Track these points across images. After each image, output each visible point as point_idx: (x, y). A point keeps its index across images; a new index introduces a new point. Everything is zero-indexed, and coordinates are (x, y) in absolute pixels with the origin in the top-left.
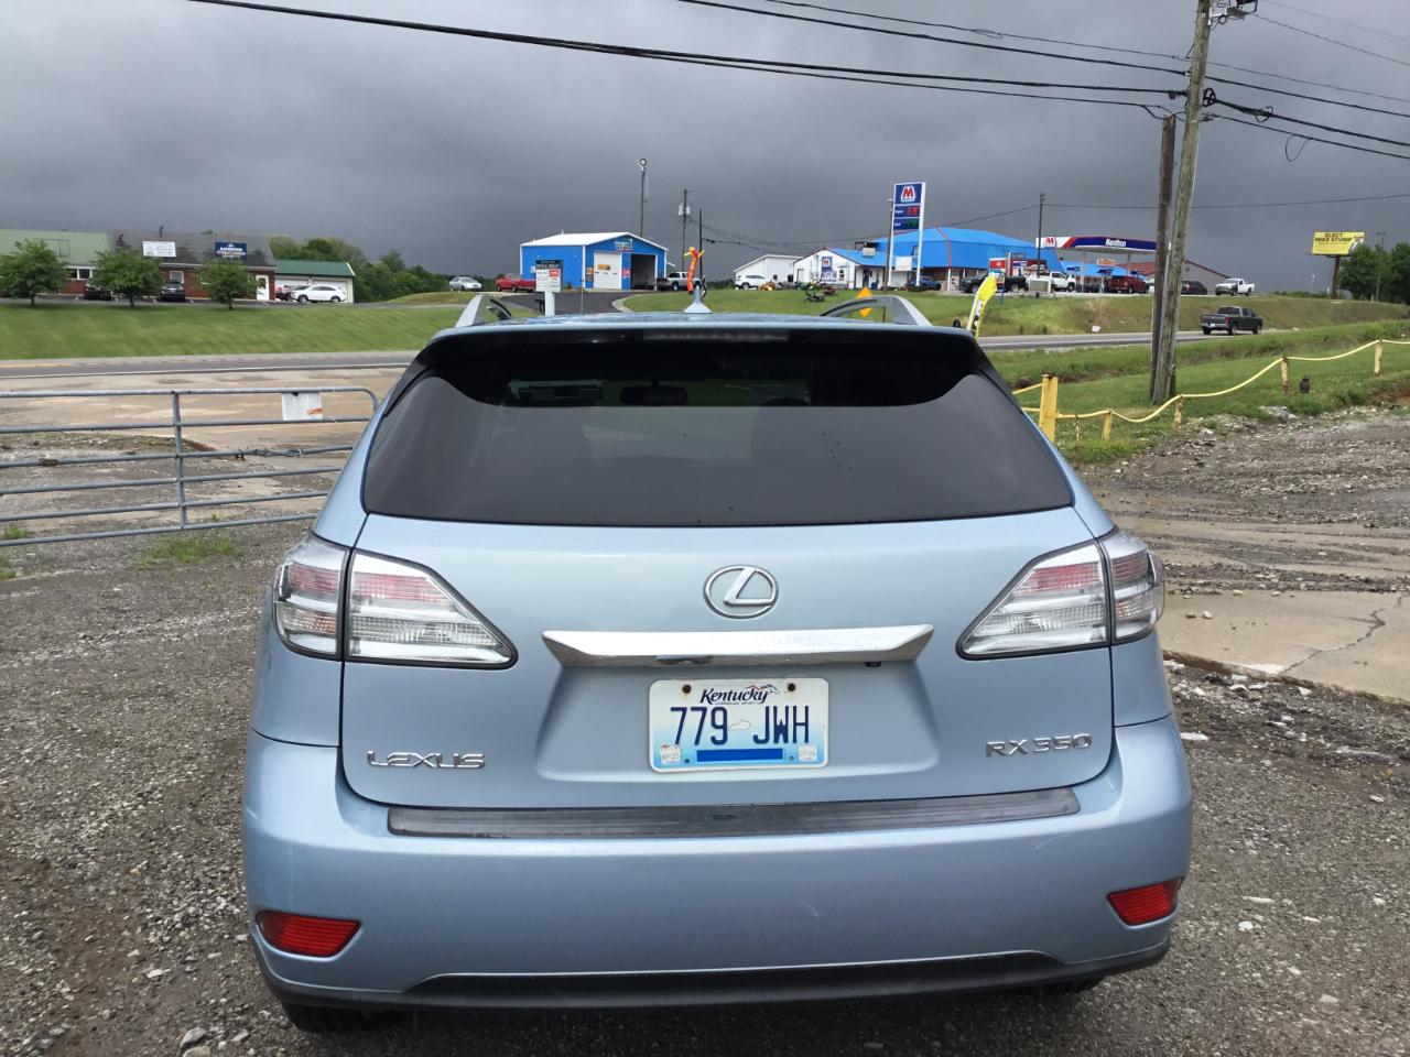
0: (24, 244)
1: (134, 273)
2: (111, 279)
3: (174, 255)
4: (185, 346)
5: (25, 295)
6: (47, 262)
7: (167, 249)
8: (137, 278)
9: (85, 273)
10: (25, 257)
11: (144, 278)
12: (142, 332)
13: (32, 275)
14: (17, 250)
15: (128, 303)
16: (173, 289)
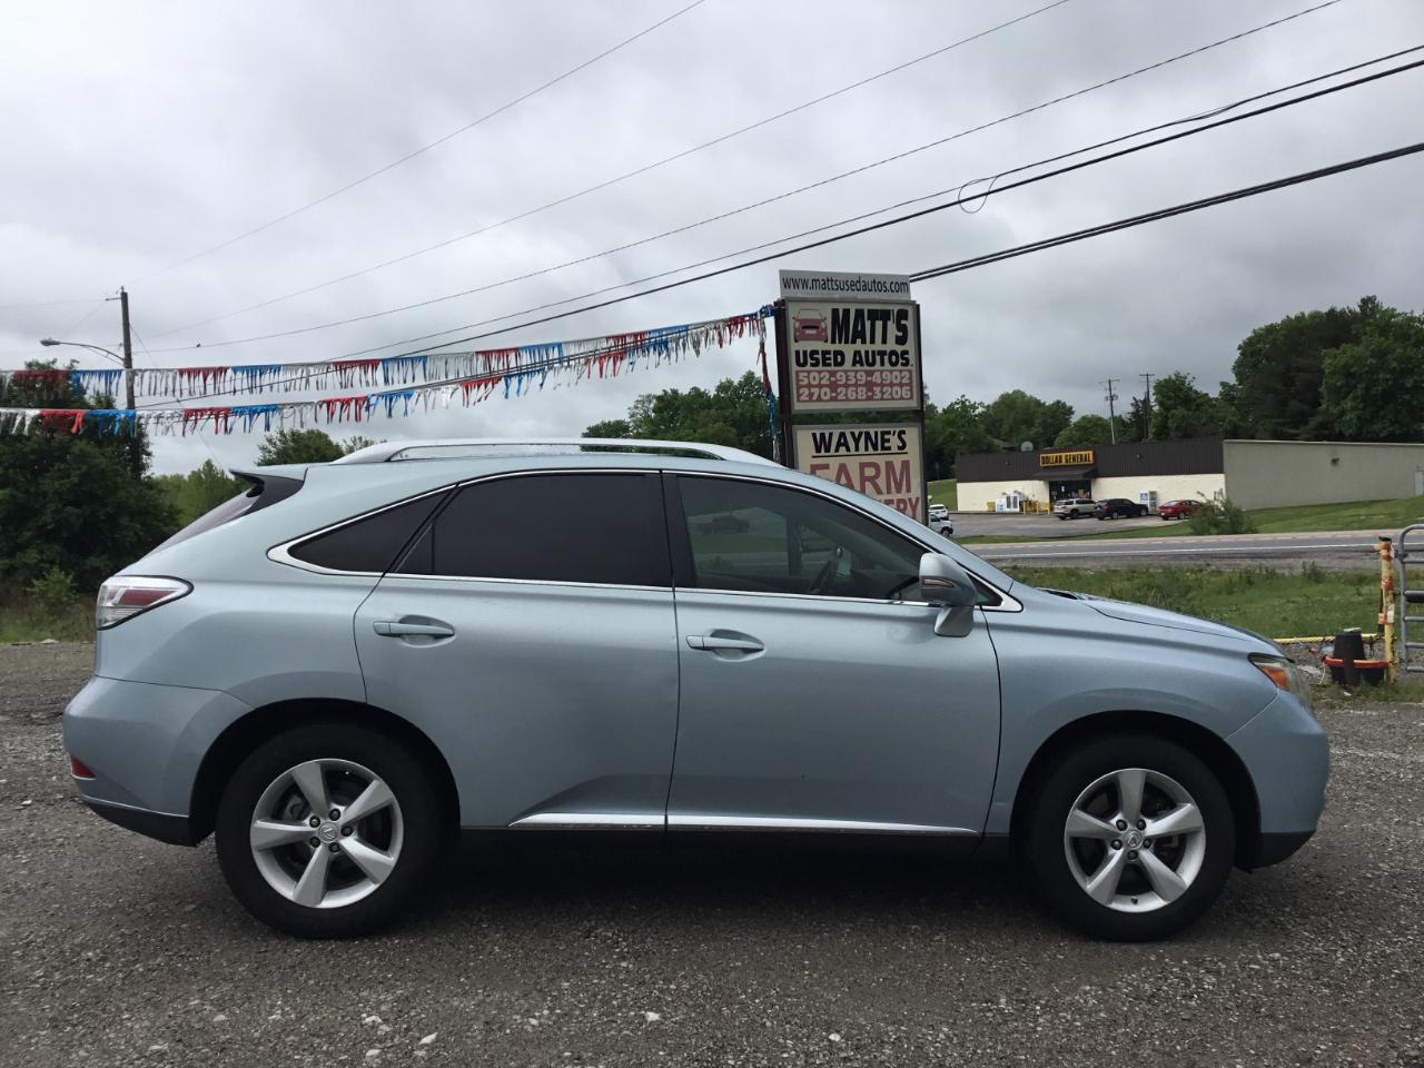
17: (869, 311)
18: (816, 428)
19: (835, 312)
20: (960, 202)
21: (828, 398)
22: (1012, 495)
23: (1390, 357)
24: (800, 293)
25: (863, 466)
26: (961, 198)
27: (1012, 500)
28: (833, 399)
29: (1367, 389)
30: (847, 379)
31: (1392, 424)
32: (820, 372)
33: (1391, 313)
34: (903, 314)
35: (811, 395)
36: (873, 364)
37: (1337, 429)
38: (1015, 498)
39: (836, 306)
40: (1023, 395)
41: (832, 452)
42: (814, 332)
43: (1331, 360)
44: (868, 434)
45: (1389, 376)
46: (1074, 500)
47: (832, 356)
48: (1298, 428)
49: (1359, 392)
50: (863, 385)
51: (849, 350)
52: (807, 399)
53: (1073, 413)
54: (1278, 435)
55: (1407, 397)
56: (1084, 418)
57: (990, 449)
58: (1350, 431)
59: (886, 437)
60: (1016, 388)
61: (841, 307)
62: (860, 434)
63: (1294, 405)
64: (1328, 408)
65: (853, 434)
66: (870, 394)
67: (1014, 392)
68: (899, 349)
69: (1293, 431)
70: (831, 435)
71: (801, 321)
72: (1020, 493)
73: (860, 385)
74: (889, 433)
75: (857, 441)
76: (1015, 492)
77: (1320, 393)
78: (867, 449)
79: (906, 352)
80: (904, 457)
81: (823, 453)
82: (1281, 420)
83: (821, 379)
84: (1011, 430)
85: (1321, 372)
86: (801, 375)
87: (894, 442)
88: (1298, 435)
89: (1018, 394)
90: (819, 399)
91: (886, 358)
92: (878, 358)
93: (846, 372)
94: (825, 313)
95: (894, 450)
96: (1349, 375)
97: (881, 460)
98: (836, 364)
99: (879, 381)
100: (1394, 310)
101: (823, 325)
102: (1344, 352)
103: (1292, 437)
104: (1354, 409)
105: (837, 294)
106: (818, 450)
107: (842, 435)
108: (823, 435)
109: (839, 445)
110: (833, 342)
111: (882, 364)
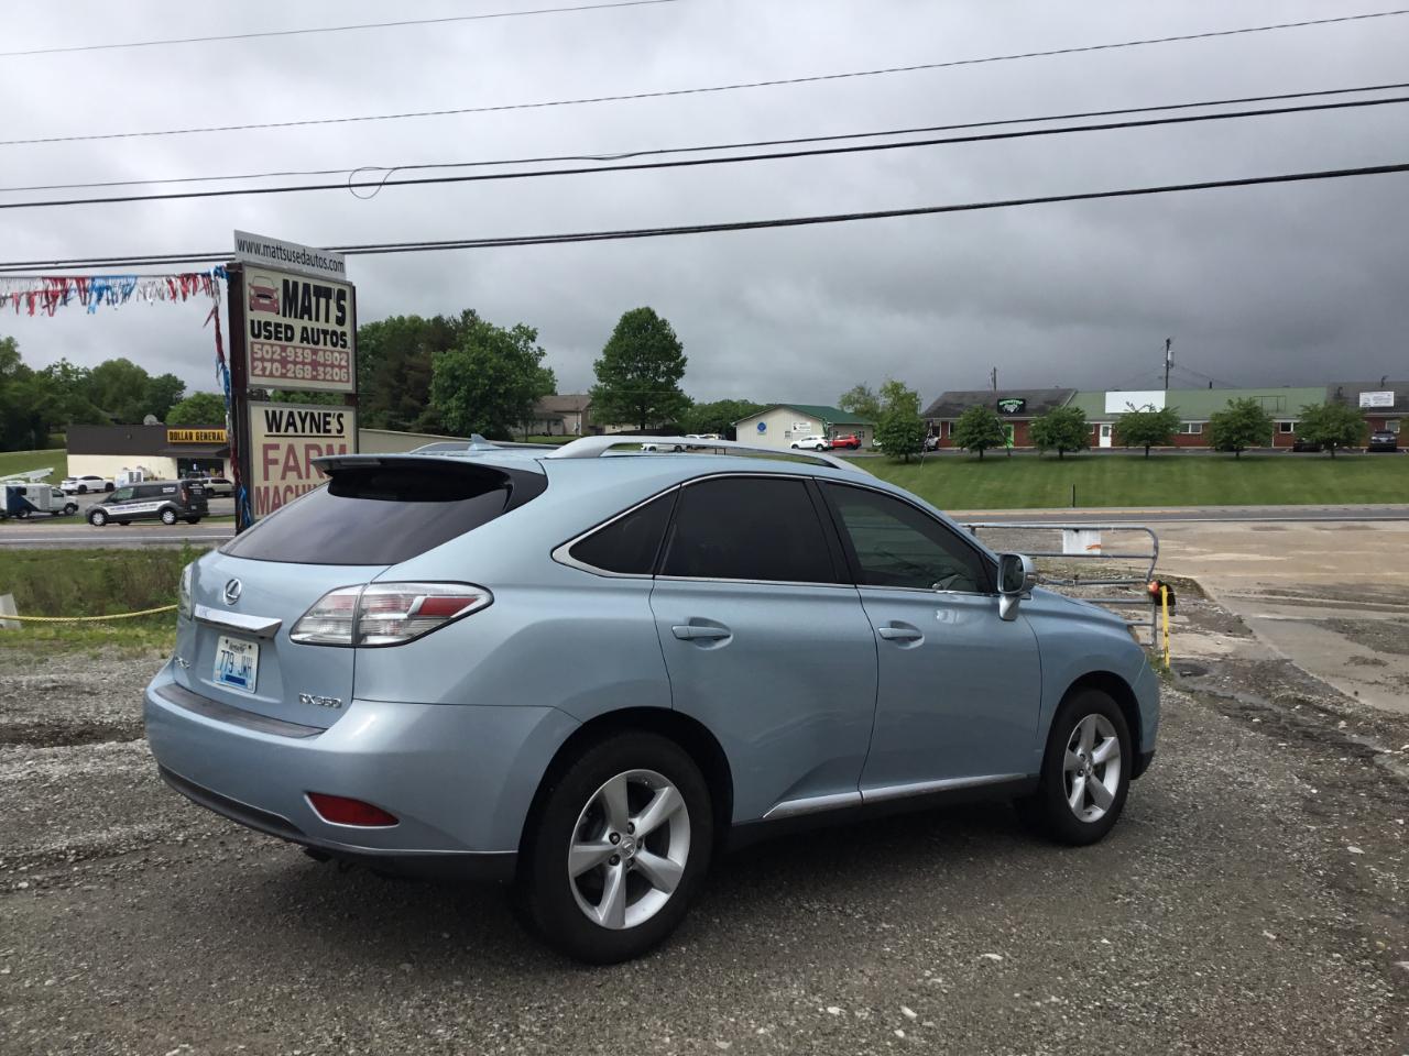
0: (1236, 402)
1: (1337, 424)
2: (1314, 431)
3: (1392, 404)
4: (1370, 495)
5: (1232, 450)
6: (1253, 418)
7: (1387, 399)
8: (1339, 429)
9: (1286, 427)
10: (1233, 413)
11: (1347, 430)
12: (1333, 483)
13: (1238, 430)
14: (1228, 407)
15: (1329, 455)
16: (1384, 439)
17: (314, 286)
18: (269, 406)
19: (286, 283)
20: (350, 186)
21: (278, 374)
22: (135, 471)
23: (488, 365)
24: (252, 258)
25: (308, 448)
26: (352, 183)
27: (135, 476)
28: (283, 376)
29: (469, 391)
30: (296, 356)
31: (488, 423)
32: (272, 345)
33: (489, 327)
34: (341, 295)
35: (264, 369)
36: (317, 343)
37: (443, 425)
38: (139, 474)
39: (287, 277)
40: (129, 365)
41: (282, 433)
42: (266, 302)
43: (440, 362)
44: (312, 414)
45: (486, 382)
46: (210, 479)
47: (283, 330)
48: (409, 421)
49: (462, 392)
50: (309, 364)
51: (298, 324)
52: (260, 373)
53: (184, 388)
54: (391, 426)
55: (500, 401)
56: (199, 394)
57: (95, 421)
58: (455, 427)
59: (328, 419)
60: (121, 356)
61: (291, 279)
62: (306, 414)
63: (406, 400)
64: (436, 406)
65: (300, 413)
66: (315, 373)
67: (119, 360)
68: (339, 329)
69: (407, 424)
70: (281, 413)
71: (256, 288)
72: (144, 469)
73: (306, 364)
74: (329, 415)
75: (303, 421)
76: (140, 467)
77: (430, 392)
78: (311, 431)
79: (343, 334)
80: (341, 441)
81: (274, 433)
82: (393, 413)
83: (273, 353)
84: (116, 400)
85: (430, 372)
86: (256, 347)
87: (334, 426)
88: (409, 427)
89: (124, 363)
90: (271, 375)
91: (328, 337)
92: (322, 337)
93: (295, 348)
94: (275, 283)
95: (334, 433)
96: (454, 378)
97: (323, 443)
98: (288, 339)
99: (322, 361)
100: (490, 324)
101: (275, 296)
102: (451, 356)
103: (405, 429)
104: (458, 408)
105: (286, 265)
106: (270, 429)
107: (291, 414)
108: (274, 413)
109: (288, 424)
110: (284, 315)
111: (325, 344)
